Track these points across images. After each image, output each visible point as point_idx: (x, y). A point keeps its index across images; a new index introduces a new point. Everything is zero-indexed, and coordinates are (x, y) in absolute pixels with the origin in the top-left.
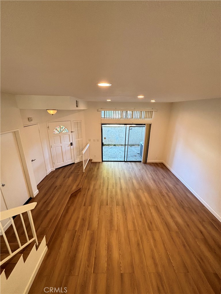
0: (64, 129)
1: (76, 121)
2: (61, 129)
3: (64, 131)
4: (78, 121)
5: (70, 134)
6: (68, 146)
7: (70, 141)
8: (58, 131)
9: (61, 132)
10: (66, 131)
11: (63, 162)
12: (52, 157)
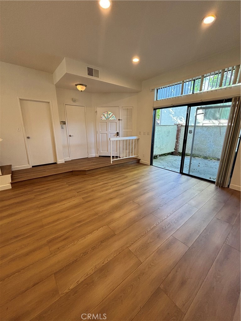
0: (112, 116)
1: (127, 108)
2: (108, 116)
3: (111, 118)
4: (128, 108)
5: (118, 121)
6: (114, 136)
7: (116, 131)
8: (105, 117)
9: (108, 119)
10: (113, 118)
11: (107, 151)
12: (97, 143)
